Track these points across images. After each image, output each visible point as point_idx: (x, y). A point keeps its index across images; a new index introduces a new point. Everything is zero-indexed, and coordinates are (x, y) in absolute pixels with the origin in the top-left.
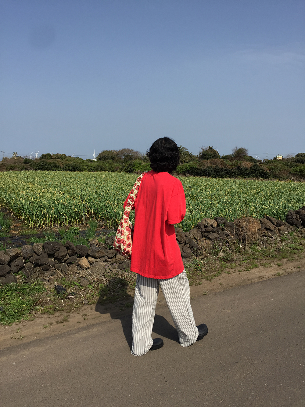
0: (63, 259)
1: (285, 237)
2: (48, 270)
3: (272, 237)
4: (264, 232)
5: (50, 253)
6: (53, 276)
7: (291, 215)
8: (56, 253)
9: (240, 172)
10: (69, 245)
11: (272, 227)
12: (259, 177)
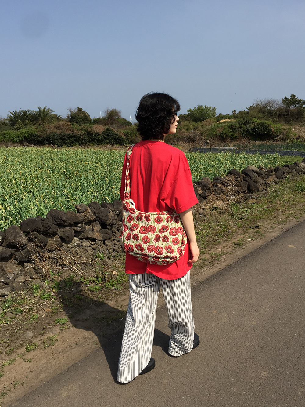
9: (91, 138)
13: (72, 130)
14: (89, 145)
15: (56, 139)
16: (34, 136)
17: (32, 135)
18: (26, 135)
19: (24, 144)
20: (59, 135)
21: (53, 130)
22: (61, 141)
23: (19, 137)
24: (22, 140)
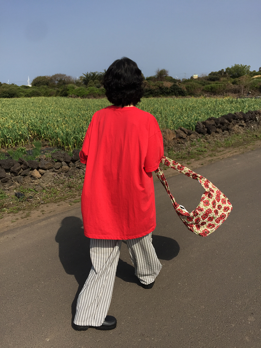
0: (18, 173)
1: (194, 143)
2: (6, 182)
3: (184, 144)
4: (178, 140)
5: (6, 168)
6: (12, 186)
7: (199, 125)
8: (11, 168)
9: (162, 92)
10: (22, 161)
11: (184, 135)
12: (178, 95)
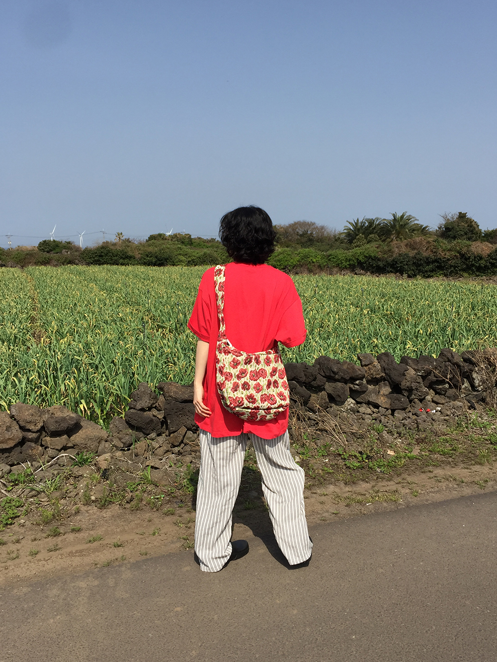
13: (434, 250)
14: (461, 276)
15: (407, 265)
16: (373, 259)
17: (370, 257)
18: (360, 258)
19: (356, 271)
20: (413, 257)
21: (404, 250)
22: (414, 268)
23: (349, 260)
24: (354, 265)
